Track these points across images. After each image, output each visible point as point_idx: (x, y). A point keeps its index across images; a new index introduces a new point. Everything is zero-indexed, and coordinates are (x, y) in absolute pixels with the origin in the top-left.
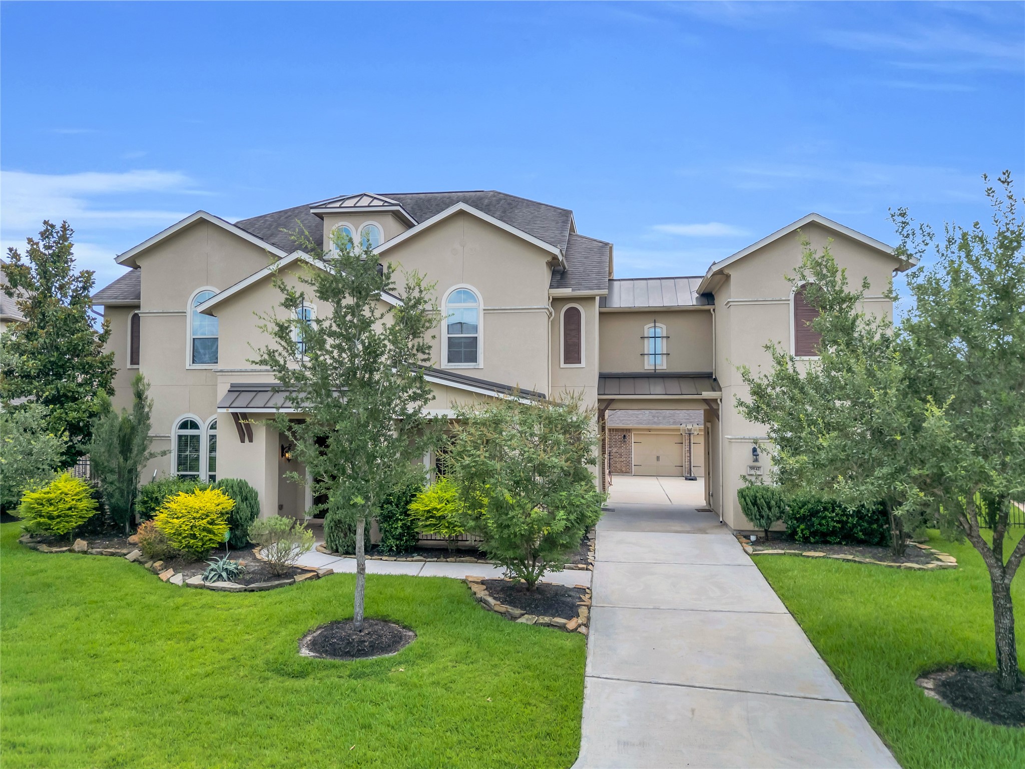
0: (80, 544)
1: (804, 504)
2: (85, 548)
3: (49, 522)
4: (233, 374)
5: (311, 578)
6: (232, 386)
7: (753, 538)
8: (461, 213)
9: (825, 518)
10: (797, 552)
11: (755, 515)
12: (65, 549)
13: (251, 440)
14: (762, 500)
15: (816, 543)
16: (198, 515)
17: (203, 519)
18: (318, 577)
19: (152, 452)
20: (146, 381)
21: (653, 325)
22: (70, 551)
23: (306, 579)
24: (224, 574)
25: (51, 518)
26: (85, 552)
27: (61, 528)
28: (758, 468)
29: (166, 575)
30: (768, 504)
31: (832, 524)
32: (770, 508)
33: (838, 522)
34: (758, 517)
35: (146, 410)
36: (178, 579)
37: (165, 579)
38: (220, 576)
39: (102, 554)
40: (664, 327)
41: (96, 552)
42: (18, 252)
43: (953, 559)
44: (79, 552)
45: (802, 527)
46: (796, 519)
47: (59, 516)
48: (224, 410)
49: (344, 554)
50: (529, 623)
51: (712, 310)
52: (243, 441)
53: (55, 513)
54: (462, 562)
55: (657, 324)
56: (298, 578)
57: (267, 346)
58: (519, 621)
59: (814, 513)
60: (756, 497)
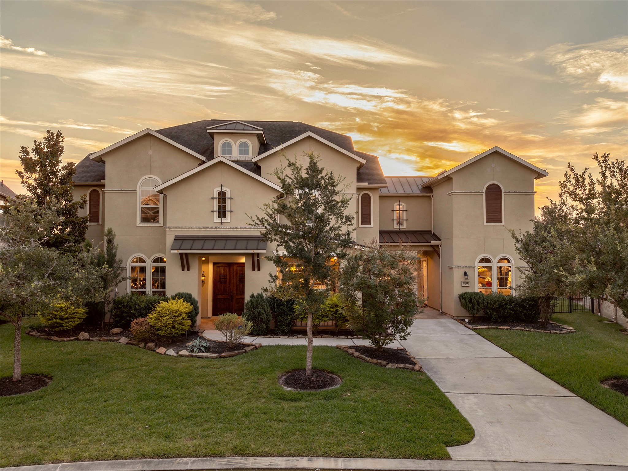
0: (84, 335)
1: (496, 301)
2: (88, 337)
3: (61, 322)
4: (177, 229)
5: (253, 349)
6: (176, 236)
7: (467, 320)
8: (309, 137)
9: (507, 308)
10: (493, 327)
11: (471, 308)
12: (72, 338)
13: (188, 270)
14: (474, 300)
15: (501, 322)
16: (177, 315)
17: (179, 317)
18: (256, 348)
19: (124, 277)
20: (113, 233)
21: (398, 203)
22: (77, 339)
23: (251, 350)
24: (203, 349)
25: (62, 319)
26: (88, 340)
27: (69, 325)
28: (467, 283)
29: (162, 350)
30: (478, 301)
31: (510, 311)
32: (478, 304)
33: (512, 310)
34: (472, 309)
35: (114, 251)
36: (171, 352)
37: (163, 353)
38: (200, 349)
39: (100, 340)
40: (405, 205)
41: (96, 339)
42: (28, 150)
43: (572, 328)
44: (83, 340)
45: (495, 313)
46: (492, 309)
47: (67, 318)
48: (176, 251)
49: (256, 335)
50: (393, 367)
51: (431, 196)
52: (183, 270)
53: (66, 316)
54: (325, 337)
55: (401, 203)
56: (248, 349)
57: (257, 216)
58: (387, 367)
59: (501, 306)
60: (471, 299)
